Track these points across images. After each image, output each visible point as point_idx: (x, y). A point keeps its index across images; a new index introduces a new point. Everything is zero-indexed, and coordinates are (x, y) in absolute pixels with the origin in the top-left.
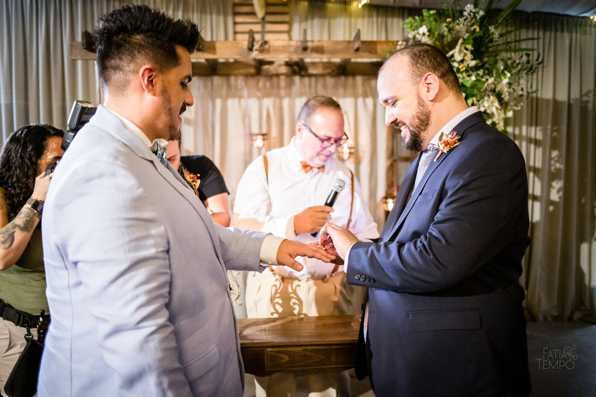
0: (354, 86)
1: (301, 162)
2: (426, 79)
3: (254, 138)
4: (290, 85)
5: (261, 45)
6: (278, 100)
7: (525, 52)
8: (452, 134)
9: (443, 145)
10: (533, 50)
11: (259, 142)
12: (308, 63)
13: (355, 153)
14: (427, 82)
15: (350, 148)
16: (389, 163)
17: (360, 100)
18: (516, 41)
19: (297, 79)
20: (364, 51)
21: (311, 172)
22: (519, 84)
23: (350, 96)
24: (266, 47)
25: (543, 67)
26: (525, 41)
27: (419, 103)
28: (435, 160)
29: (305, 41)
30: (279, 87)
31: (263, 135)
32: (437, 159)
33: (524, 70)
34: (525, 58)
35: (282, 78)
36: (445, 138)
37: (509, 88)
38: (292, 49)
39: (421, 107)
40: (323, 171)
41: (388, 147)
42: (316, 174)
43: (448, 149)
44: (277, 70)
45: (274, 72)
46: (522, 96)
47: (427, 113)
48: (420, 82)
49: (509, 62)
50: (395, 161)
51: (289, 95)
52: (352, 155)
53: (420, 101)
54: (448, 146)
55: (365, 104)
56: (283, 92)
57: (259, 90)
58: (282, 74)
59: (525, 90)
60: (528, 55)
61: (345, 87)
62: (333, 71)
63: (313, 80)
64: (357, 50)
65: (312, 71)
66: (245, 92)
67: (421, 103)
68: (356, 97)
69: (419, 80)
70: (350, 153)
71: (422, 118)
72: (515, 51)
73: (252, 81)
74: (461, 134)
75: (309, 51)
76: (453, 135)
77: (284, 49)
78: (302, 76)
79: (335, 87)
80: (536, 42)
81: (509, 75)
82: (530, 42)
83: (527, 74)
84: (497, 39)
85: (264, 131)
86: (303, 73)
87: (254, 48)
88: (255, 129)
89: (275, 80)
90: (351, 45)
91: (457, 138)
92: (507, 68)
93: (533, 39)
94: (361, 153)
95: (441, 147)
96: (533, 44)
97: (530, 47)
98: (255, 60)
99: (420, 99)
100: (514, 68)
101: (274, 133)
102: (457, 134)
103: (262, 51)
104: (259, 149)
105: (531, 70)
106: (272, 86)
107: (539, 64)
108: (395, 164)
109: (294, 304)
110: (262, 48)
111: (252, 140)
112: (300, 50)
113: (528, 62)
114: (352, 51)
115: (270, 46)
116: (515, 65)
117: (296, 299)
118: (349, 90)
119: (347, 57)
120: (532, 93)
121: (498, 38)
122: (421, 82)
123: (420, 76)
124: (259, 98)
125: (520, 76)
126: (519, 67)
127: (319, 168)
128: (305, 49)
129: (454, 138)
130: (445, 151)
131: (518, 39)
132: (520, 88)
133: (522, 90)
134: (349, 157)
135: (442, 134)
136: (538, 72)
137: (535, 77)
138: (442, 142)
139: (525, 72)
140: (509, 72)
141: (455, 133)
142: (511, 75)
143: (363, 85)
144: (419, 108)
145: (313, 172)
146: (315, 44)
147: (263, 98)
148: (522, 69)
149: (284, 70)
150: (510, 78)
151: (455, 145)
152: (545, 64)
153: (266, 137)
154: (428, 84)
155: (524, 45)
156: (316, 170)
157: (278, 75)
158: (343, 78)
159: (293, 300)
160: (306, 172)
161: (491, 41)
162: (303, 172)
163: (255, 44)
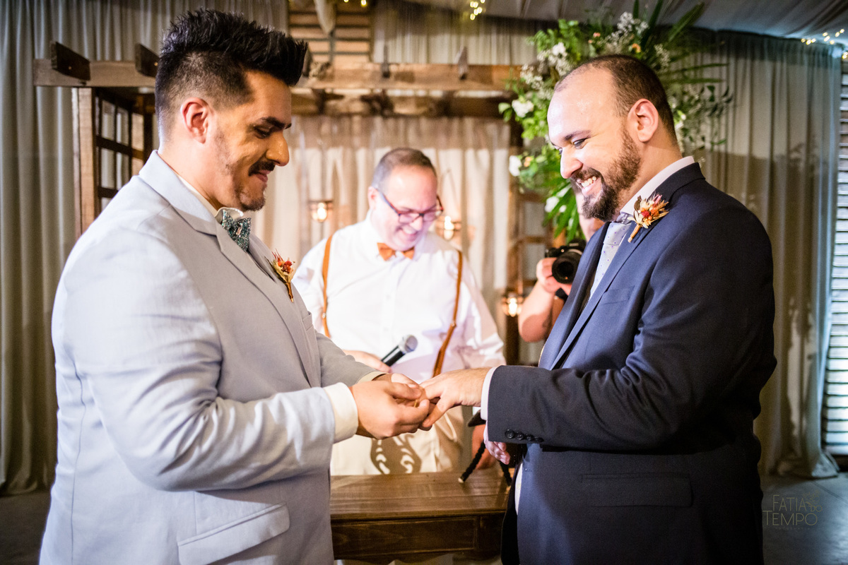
0: (462, 133)
1: (378, 244)
2: (638, 108)
3: (314, 206)
4: (367, 130)
5: (322, 69)
6: (349, 152)
7: (708, 84)
8: (654, 198)
9: (642, 216)
10: (720, 81)
11: (321, 212)
12: (393, 97)
13: (462, 230)
14: (639, 114)
15: (454, 223)
16: (512, 244)
17: (470, 153)
18: (696, 68)
19: (378, 121)
20: (473, 80)
21: (393, 257)
22: (698, 131)
23: (456, 146)
24: (329, 71)
25: (735, 106)
26: (709, 69)
27: (625, 144)
28: (630, 240)
29: (386, 64)
30: (351, 133)
31: (327, 202)
32: (633, 238)
33: (706, 110)
34: (707, 93)
35: (356, 119)
36: (643, 205)
37: (685, 135)
38: (367, 75)
39: (628, 151)
40: (412, 257)
41: (510, 221)
42: (402, 260)
43: (650, 222)
44: (348, 108)
45: (344, 110)
46: (703, 148)
47: (635, 160)
48: (628, 112)
49: (686, 98)
50: (520, 242)
51: (367, 144)
52: (457, 233)
53: (627, 140)
54: (650, 218)
55: (477, 158)
56: (357, 141)
57: (320, 136)
58: (356, 114)
59: (708, 139)
60: (712, 89)
61: (448, 132)
62: (431, 110)
63: (401, 122)
64: (463, 78)
65: (400, 109)
66: (301, 140)
67: (628, 143)
68: (464, 147)
69: (627, 109)
70: (455, 230)
71: (627, 167)
72: (694, 82)
73: (311, 124)
74: (668, 199)
75: (392, 78)
76: (655, 200)
77: (355, 76)
78: (385, 117)
79: (434, 133)
80: (724, 68)
81: (683, 117)
82: (717, 69)
83: (711, 115)
84: (667, 65)
85: (329, 196)
86: (387, 112)
87: (312, 73)
88: (316, 194)
89: (346, 122)
90: (455, 70)
91: (662, 204)
92: (682, 107)
93: (720, 65)
94: (471, 231)
95: (639, 219)
96: (721, 73)
97: (716, 76)
98: (314, 91)
99: (627, 138)
100: (691, 106)
101: (344, 199)
102: (662, 199)
103: (322, 77)
104: (322, 223)
105: (716, 111)
106: (341, 131)
107: (728, 101)
108: (520, 247)
109: (407, 463)
110: (322, 73)
111: (310, 210)
112: (378, 77)
113: (712, 99)
114: (456, 80)
115: (334, 71)
116: (692, 102)
117: (410, 456)
118: (455, 138)
119: (450, 88)
120: (719, 143)
121: (669, 63)
122: (630, 113)
123: (630, 104)
124: (320, 148)
125: (701, 119)
126: (699, 106)
127: (404, 252)
128: (386, 75)
129: (657, 204)
130: (645, 225)
131: (699, 64)
132: (699, 137)
133: (703, 139)
134: (454, 236)
135: (640, 198)
136: (727, 113)
137: (723, 120)
138: (639, 211)
139: (708, 113)
140: (684, 112)
141: (660, 197)
142: (688, 118)
143: (475, 130)
144: (624, 150)
145: (396, 256)
146: (402, 68)
147: (328, 148)
148: (703, 109)
149: (358, 107)
150: (684, 122)
151: (661, 215)
152: (738, 102)
153: (330, 205)
154: (640, 117)
155: (707, 74)
156: (399, 254)
157: (350, 115)
158: (445, 120)
159: (406, 458)
160: (387, 259)
161: (659, 67)
162: (381, 258)
163: (312, 66)
